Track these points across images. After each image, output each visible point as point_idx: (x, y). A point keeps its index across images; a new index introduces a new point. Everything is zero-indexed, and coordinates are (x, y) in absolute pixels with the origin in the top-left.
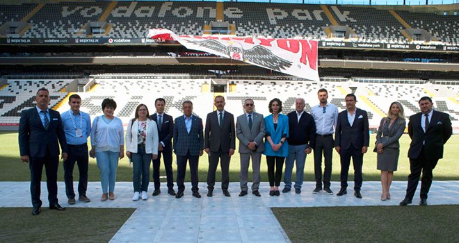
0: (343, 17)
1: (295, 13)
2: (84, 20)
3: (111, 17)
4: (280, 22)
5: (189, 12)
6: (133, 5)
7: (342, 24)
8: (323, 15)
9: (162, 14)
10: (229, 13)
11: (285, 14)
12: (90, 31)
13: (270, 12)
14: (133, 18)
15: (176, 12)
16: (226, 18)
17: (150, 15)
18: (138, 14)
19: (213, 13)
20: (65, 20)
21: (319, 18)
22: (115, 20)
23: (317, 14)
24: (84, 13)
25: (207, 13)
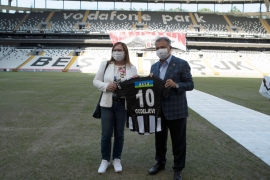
0: (199, 19)
1: (176, 18)
2: (76, 21)
3: (88, 20)
4: (169, 23)
5: (125, 17)
6: (97, 13)
7: (198, 23)
8: (190, 19)
9: (112, 18)
10: (144, 18)
11: (171, 18)
12: (81, 27)
13: (164, 17)
14: (98, 20)
15: (118, 17)
16: (143, 21)
17: (106, 19)
18: (101, 18)
19: (136, 18)
20: (67, 21)
21: (188, 20)
22: (90, 21)
23: (187, 18)
24: (74, 17)
25: (133, 17)
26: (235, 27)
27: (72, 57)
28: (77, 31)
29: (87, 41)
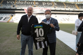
1: (47, 3)
2: (12, 4)
3: (16, 4)
4: (45, 5)
5: (30, 3)
7: (55, 5)
8: (52, 4)
9: (25, 3)
10: (36, 3)
11: (46, 4)
12: (13, 6)
13: (43, 3)
14: (20, 4)
15: (27, 3)
17: (23, 3)
18: (21, 3)
19: (34, 3)
20: (8, 4)
21: (51, 4)
22: (17, 4)
23: (51, 3)
24: (11, 3)
25: (32, 3)
26: (67, 7)
27: (10, 17)
28: (12, 8)
29: (16, 11)
